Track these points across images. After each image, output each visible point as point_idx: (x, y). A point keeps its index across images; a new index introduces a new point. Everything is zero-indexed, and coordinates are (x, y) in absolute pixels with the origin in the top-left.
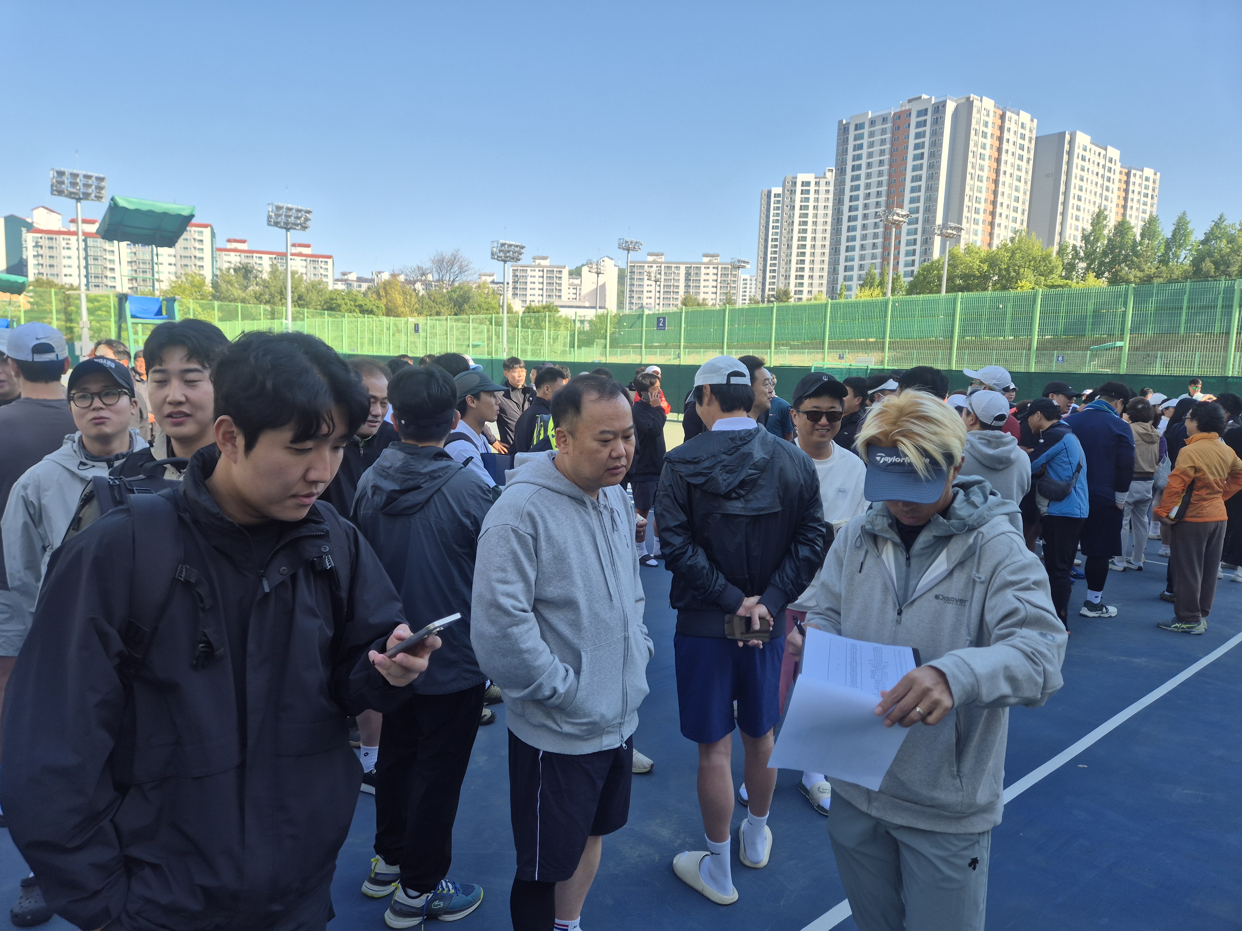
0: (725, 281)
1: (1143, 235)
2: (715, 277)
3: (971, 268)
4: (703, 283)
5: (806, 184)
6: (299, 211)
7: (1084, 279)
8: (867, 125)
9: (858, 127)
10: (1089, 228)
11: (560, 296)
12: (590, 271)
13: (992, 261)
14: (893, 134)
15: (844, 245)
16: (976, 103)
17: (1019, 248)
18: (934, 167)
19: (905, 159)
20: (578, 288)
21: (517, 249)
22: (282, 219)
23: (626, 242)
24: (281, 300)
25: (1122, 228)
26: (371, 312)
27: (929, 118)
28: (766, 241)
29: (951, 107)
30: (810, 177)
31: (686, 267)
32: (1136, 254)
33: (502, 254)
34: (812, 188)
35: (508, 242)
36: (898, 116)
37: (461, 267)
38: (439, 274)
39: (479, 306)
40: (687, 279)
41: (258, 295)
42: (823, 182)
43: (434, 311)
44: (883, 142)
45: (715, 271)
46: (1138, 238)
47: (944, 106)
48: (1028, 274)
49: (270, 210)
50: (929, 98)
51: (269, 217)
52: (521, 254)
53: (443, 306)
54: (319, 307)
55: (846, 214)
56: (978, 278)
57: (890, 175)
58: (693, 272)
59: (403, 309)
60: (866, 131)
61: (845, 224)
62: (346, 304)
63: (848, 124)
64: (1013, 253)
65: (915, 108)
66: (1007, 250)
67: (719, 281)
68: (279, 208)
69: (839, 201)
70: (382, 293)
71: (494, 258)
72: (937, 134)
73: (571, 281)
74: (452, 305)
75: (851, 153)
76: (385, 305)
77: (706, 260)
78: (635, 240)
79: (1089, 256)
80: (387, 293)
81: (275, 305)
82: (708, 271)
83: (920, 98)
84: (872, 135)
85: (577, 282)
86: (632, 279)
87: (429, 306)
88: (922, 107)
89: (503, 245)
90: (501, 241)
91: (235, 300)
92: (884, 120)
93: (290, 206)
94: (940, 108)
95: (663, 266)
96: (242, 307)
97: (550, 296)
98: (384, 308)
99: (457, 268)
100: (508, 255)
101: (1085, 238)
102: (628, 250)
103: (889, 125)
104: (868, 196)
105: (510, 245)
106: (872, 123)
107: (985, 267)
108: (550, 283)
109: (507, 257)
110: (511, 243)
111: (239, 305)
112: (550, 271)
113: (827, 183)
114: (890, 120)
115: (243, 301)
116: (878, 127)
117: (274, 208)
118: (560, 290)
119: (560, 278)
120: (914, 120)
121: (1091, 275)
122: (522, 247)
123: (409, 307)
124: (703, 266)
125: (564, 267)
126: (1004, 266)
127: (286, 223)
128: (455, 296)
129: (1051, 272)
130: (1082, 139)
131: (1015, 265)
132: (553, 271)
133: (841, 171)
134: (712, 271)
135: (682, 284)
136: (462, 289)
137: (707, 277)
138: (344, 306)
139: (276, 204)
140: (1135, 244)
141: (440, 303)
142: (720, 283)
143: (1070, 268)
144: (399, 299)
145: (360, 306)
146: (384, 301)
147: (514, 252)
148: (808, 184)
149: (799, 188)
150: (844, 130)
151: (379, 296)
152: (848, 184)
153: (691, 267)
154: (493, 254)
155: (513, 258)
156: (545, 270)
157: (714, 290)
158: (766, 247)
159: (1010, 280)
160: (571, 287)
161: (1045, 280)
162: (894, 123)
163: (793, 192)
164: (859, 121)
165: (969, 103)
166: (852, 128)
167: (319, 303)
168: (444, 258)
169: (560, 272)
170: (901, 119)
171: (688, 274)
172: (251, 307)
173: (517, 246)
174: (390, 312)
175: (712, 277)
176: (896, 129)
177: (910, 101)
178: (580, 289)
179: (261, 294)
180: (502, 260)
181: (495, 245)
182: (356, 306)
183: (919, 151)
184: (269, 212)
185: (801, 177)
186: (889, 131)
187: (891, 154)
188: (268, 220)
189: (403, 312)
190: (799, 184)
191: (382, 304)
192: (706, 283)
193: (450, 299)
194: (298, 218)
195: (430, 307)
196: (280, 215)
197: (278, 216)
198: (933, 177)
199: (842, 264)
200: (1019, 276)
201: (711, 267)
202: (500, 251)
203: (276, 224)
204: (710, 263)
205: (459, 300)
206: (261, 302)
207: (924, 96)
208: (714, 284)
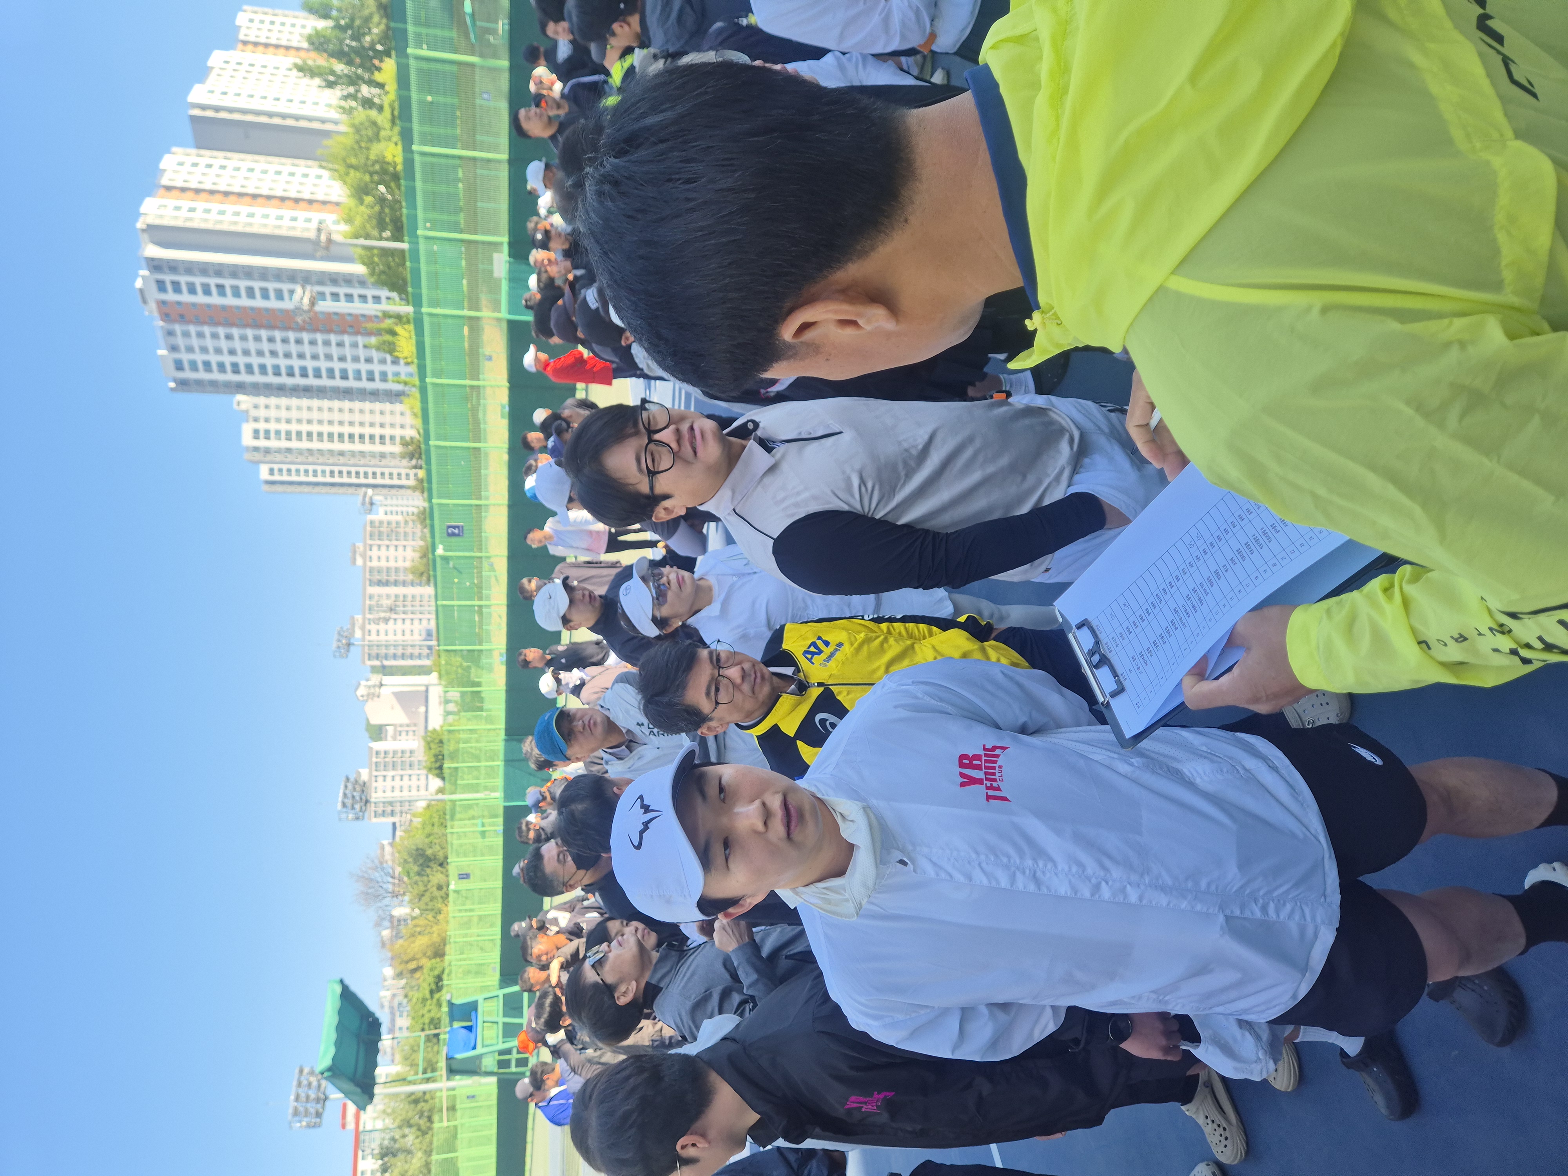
0: (388, 536)
1: (326, 16)
2: (383, 548)
3: (370, 217)
4: (392, 564)
5: (256, 434)
6: (299, 1084)
7: (381, 86)
8: (177, 356)
9: (179, 366)
10: (317, 81)
11: (411, 752)
12: (378, 696)
13: (361, 191)
14: (189, 322)
15: (338, 383)
16: (151, 220)
17: (344, 160)
18: (235, 272)
19: (224, 308)
20: (399, 729)
21: (350, 786)
22: (312, 1107)
23: (339, 647)
24: (426, 1101)
25: (318, 43)
26: (439, 978)
27: (168, 278)
28: (333, 485)
29: (153, 251)
30: (247, 430)
31: (370, 585)
32: (349, 26)
33: (357, 807)
34: (262, 426)
35: (340, 799)
36: (166, 316)
37: (375, 869)
38: (384, 898)
39: (428, 836)
40: (387, 584)
41: (419, 1133)
42: (254, 413)
43: (437, 893)
44: (200, 335)
45: (375, 548)
46: (330, 23)
47: (153, 259)
48: (376, 150)
49: (298, 1125)
50: (141, 279)
51: (308, 1126)
52: (356, 781)
53: (429, 881)
54: (436, 1048)
55: (298, 380)
56: (382, 208)
57: (246, 326)
58: (377, 577)
59: (435, 935)
60: (185, 357)
61: (311, 381)
62: (430, 1011)
63: (175, 380)
64: (350, 166)
65: (154, 295)
66: (347, 174)
67: (387, 542)
68: (296, 1113)
69: (281, 390)
70: (413, 965)
71: (363, 817)
72: (190, 268)
73: (389, 738)
74: (428, 871)
75: (216, 376)
76: (430, 959)
77: (359, 561)
78: (336, 637)
79: (353, 80)
80: (413, 959)
81: (434, 1108)
82: (375, 558)
83: (141, 291)
84: (190, 349)
85: (390, 729)
86: (386, 657)
87: (431, 900)
88: (154, 287)
89: (344, 805)
90: (339, 806)
91: (427, 1165)
92: (170, 333)
93: (292, 1097)
94: (156, 265)
95: (368, 616)
96: (438, 1154)
97: (410, 765)
98: (433, 961)
99: (377, 874)
100: (358, 798)
101: (331, 85)
102: (349, 645)
103: (178, 328)
104: (273, 353)
105: (345, 795)
106: (174, 348)
107: (369, 199)
108: (393, 766)
109: (361, 799)
110: (341, 794)
111: (435, 1157)
112: (376, 766)
113: (256, 407)
114: (170, 327)
115: (428, 1153)
116: (180, 341)
117: (297, 1118)
118: (403, 752)
119: (386, 753)
120: (171, 296)
121: (378, 77)
122: (348, 779)
123: (432, 927)
124: (369, 564)
125: (371, 748)
126: (367, 178)
127: (318, 1100)
128: (416, 868)
129: (374, 123)
130: (198, 94)
131: (366, 165)
132: (376, 763)
133: (240, 388)
134: (375, 553)
135: (392, 590)
136: (405, 861)
137: (383, 559)
138: (432, 1014)
139: (290, 1117)
140: (338, 27)
141: (426, 886)
142: (390, 540)
143: (368, 103)
144: (422, 941)
145: (432, 992)
146: (424, 961)
147: (354, 789)
148: (256, 432)
149: (262, 443)
150: (183, 384)
151: (419, 968)
152: (258, 378)
153: (370, 580)
154: (357, 818)
155: (363, 791)
156: (375, 773)
157: (400, 549)
158: (342, 485)
159: (384, 171)
160: (399, 738)
161: (385, 129)
162: (174, 321)
163: (267, 451)
164: (172, 366)
165: (151, 229)
166: (181, 375)
167: (429, 1049)
168: (363, 893)
169: (377, 753)
170: (168, 312)
171: (380, 583)
172: (438, 1140)
173: (346, 787)
174: (439, 953)
175: (383, 552)
176: (182, 319)
177: (145, 301)
178: (401, 726)
179: (419, 1129)
180: (365, 805)
181: (344, 816)
182: (432, 997)
183: (214, 290)
184: (301, 1127)
185: (247, 440)
186: (185, 327)
187: (217, 324)
188: (314, 1127)
189: (439, 935)
190: (256, 443)
191: (427, 963)
192: (392, 559)
193: (419, 874)
194: (309, 1085)
195: (433, 899)
196: (306, 1111)
197: (307, 1113)
198: (248, 272)
199: (365, 384)
200: (381, 161)
201: (369, 553)
202: (353, 808)
203: (318, 1115)
204: (363, 556)
205: (421, 861)
206: (430, 1128)
207: (139, 283)
208: (392, 549)
